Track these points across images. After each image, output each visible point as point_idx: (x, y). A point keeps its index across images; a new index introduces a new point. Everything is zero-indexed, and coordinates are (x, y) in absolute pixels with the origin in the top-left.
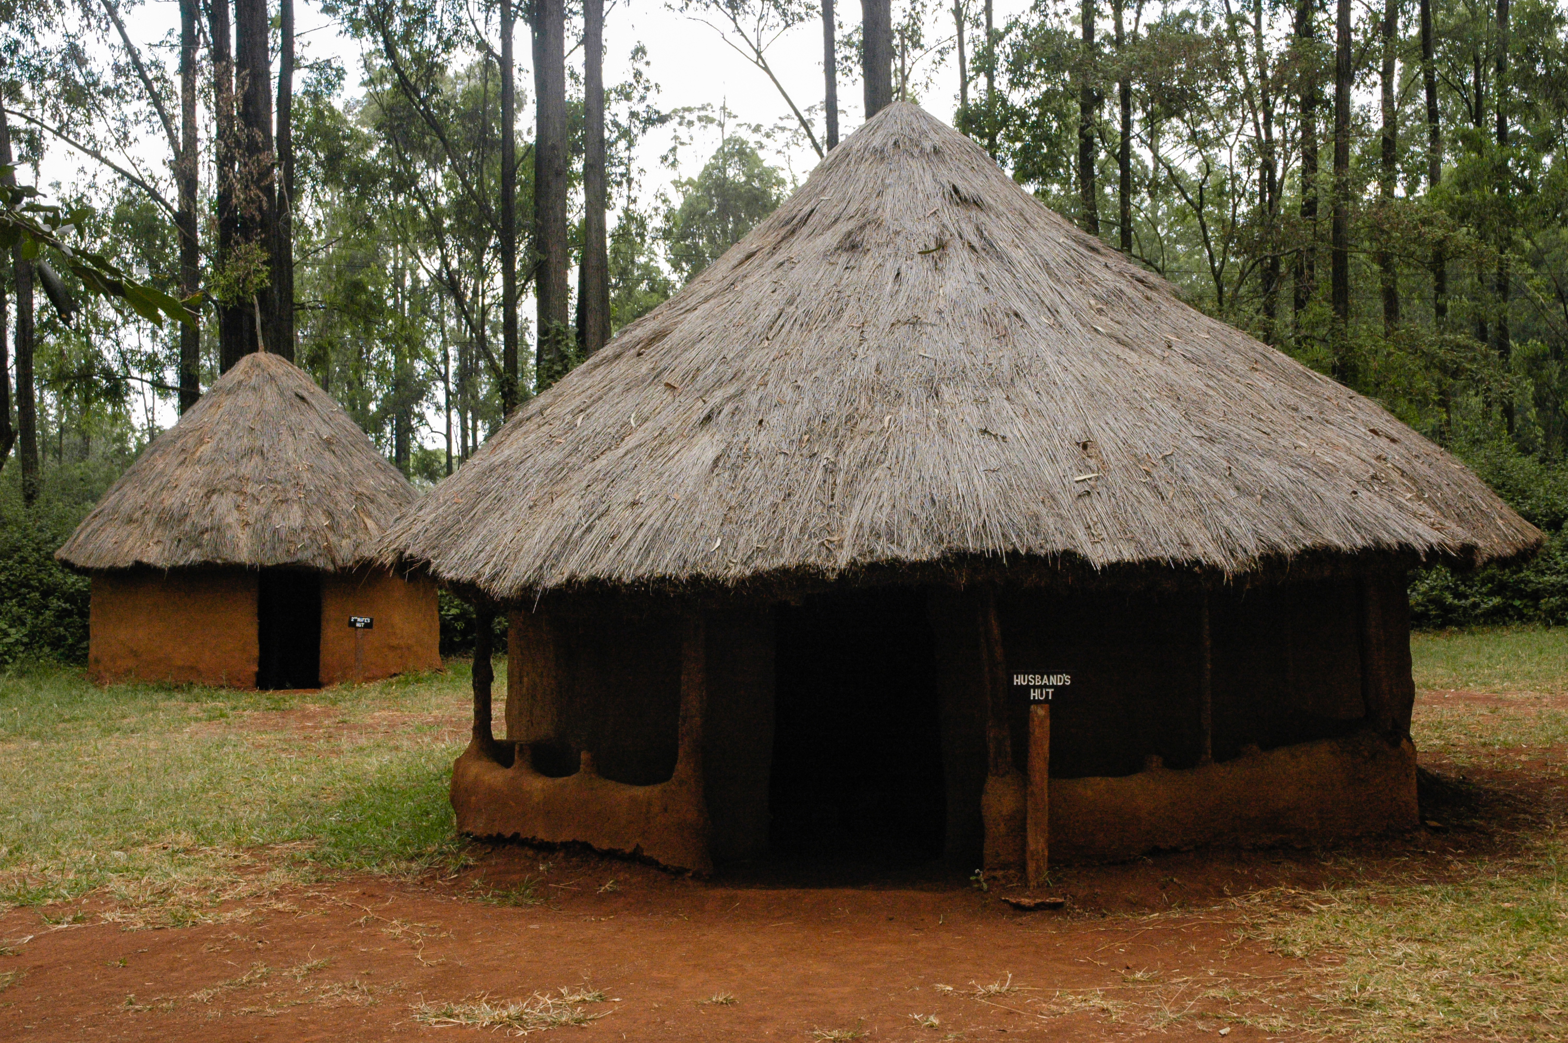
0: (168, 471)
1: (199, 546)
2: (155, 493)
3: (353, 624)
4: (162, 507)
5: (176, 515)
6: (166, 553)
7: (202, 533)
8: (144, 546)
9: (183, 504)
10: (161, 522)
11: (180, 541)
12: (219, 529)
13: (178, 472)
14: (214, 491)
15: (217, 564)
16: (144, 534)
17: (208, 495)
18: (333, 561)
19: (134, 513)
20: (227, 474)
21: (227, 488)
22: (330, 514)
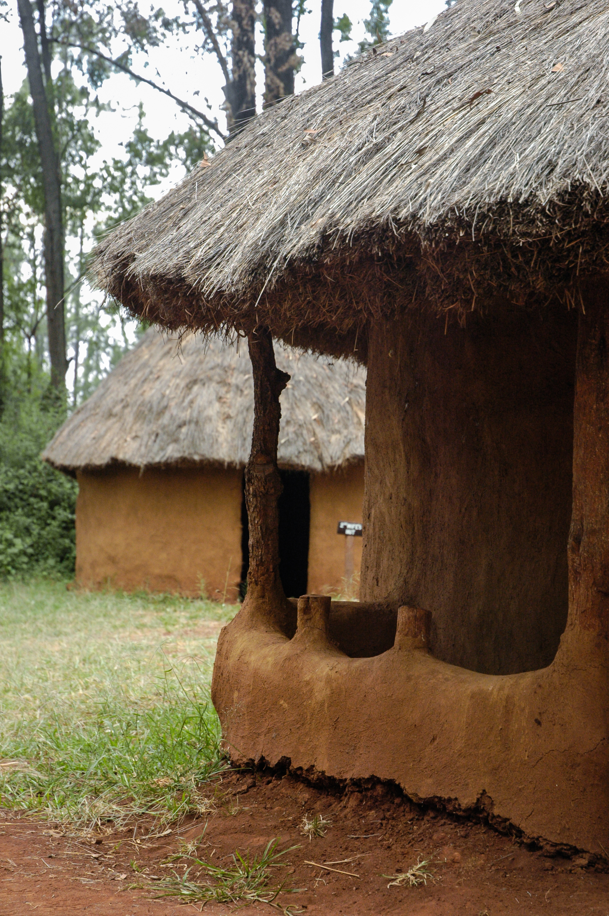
0: (152, 362)
1: (176, 441)
2: (136, 385)
3: (342, 531)
4: (141, 399)
5: (155, 409)
6: (143, 449)
7: (180, 427)
8: (121, 442)
9: (163, 396)
10: (140, 416)
11: (157, 435)
12: (197, 423)
13: (161, 363)
14: (195, 382)
15: (194, 462)
16: (122, 429)
17: (189, 387)
18: (321, 459)
19: (114, 407)
20: (212, 364)
21: (210, 379)
22: (319, 407)
